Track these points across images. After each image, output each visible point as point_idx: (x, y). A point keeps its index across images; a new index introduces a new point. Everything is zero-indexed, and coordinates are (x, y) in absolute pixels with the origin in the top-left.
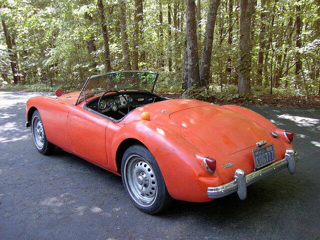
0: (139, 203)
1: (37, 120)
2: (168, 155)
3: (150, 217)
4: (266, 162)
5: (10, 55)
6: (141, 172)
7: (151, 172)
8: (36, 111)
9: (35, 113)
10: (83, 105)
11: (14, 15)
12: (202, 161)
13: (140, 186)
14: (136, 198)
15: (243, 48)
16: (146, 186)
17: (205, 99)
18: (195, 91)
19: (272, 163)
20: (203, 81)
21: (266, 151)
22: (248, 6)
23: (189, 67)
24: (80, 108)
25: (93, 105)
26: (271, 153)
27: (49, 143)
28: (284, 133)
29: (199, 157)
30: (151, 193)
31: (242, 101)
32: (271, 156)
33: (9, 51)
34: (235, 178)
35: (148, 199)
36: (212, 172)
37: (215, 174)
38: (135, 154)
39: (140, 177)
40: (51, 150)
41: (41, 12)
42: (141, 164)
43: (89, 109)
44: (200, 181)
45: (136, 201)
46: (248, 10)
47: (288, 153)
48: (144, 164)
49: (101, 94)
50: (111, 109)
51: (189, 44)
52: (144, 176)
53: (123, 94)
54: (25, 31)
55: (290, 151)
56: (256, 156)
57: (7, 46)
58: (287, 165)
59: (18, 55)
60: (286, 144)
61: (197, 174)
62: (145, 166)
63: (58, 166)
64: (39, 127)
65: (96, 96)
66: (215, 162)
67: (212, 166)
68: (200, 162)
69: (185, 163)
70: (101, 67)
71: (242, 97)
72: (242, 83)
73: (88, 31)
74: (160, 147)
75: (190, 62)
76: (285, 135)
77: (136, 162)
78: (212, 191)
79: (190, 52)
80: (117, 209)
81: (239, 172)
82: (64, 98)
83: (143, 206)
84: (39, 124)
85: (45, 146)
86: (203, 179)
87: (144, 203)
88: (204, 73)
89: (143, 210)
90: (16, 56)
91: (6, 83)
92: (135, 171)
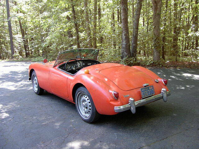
0: (83, 117)
1: (34, 76)
2: (95, 91)
3: (88, 124)
4: (149, 95)
5: (23, 40)
6: (84, 101)
7: (89, 101)
8: (34, 71)
9: (33, 72)
10: (57, 67)
11: (25, 17)
12: (112, 93)
13: (84, 108)
14: (82, 115)
15: (156, 34)
16: (87, 108)
17: (134, 64)
18: (128, 59)
19: (152, 96)
20: (133, 54)
21: (149, 89)
22: (158, 10)
23: (124, 46)
24: (56, 69)
25: (62, 67)
26: (152, 91)
27: (40, 88)
28: (162, 80)
29: (110, 91)
30: (89, 112)
31: (156, 65)
32: (152, 92)
33: (23, 38)
34: (129, 103)
35: (88, 115)
36: (117, 99)
37: (119, 100)
38: (81, 91)
39: (84, 103)
40: (42, 92)
41: (41, 16)
42: (84, 97)
43: (60, 69)
44: (110, 103)
45: (82, 116)
46: (158, 12)
47: (163, 91)
48: (85, 96)
49: (67, 62)
50: (72, 69)
51: (124, 32)
52: (86, 103)
53: (79, 61)
54: (32, 27)
55: (164, 90)
56: (142, 91)
57: (22, 35)
58: (162, 97)
59: (28, 40)
60: (163, 86)
61: (109, 100)
62: (86, 97)
63: (45, 101)
64: (35, 80)
65: (64, 62)
66: (118, 94)
67: (117, 96)
68: (111, 94)
69: (104, 95)
70: (75, 47)
71: (156, 63)
72: (155, 55)
73: (66, 26)
74: (92, 87)
75: (124, 43)
76: (163, 81)
77: (82, 96)
78: (117, 108)
79: (124, 37)
80: (73, 121)
81: (131, 99)
82: (48, 64)
83: (86, 119)
84: (36, 78)
85: (38, 90)
86: (112, 103)
87: (86, 117)
88: (133, 49)
89: (85, 121)
90: (27, 41)
91: (21, 57)
92: (81, 100)
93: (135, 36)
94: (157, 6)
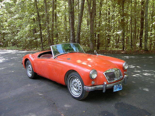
51: (71, 31)
71: (91, 50)
79: (72, 34)
88: (77, 41)
93: (79, 33)
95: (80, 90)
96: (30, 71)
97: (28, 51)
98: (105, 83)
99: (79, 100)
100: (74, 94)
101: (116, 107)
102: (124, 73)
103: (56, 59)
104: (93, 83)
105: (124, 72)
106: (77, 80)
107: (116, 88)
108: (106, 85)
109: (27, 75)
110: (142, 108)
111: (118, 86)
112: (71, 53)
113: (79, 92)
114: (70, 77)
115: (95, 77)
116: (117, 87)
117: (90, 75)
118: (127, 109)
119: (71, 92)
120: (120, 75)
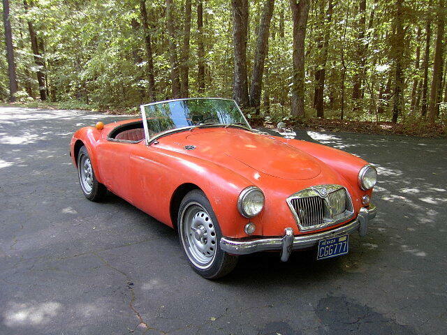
15: (296, 64)
20: (253, 101)
23: (236, 84)
31: (293, 124)
51: (236, 59)
72: (295, 104)
75: (237, 79)
79: (237, 68)
88: (254, 91)
91: (31, 98)
94: (299, 12)
95: (212, 249)
96: (88, 179)
97: (115, 114)
98: (289, 232)
99: (209, 279)
100: (195, 260)
101: (319, 311)
102: (362, 200)
103: (153, 145)
104: (250, 228)
105: (364, 198)
106: (206, 216)
107: (327, 249)
108: (292, 239)
109: (81, 188)
110: (402, 320)
111: (333, 244)
112: (202, 130)
113: (208, 253)
114: (185, 206)
115: (255, 213)
116: (329, 245)
117: (239, 206)
118: (353, 320)
119: (186, 252)
120: (347, 207)
